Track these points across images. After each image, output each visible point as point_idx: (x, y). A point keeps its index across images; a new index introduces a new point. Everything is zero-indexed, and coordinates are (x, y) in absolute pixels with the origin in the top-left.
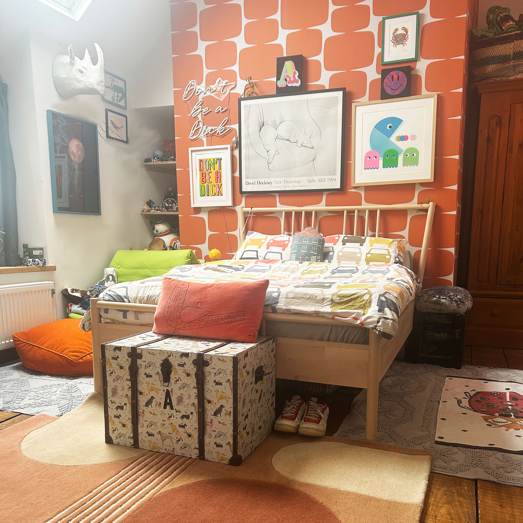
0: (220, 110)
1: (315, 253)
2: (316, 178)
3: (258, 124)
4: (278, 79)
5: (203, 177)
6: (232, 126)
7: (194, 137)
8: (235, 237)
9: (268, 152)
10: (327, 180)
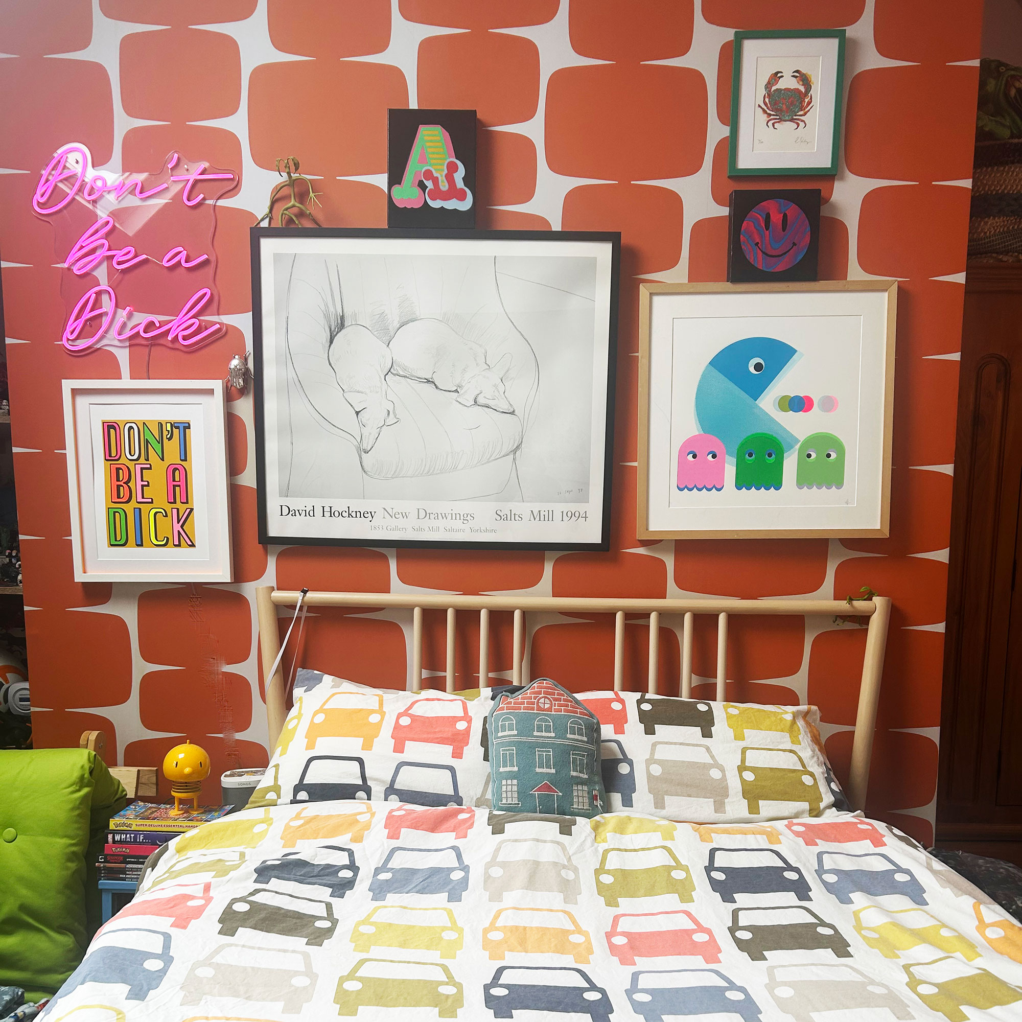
0: (179, 262)
1: (581, 775)
2: (523, 508)
3: (323, 321)
4: (395, 178)
5: (118, 480)
6: (227, 319)
7: (82, 344)
8: (241, 683)
9: (357, 413)
10: (558, 516)
